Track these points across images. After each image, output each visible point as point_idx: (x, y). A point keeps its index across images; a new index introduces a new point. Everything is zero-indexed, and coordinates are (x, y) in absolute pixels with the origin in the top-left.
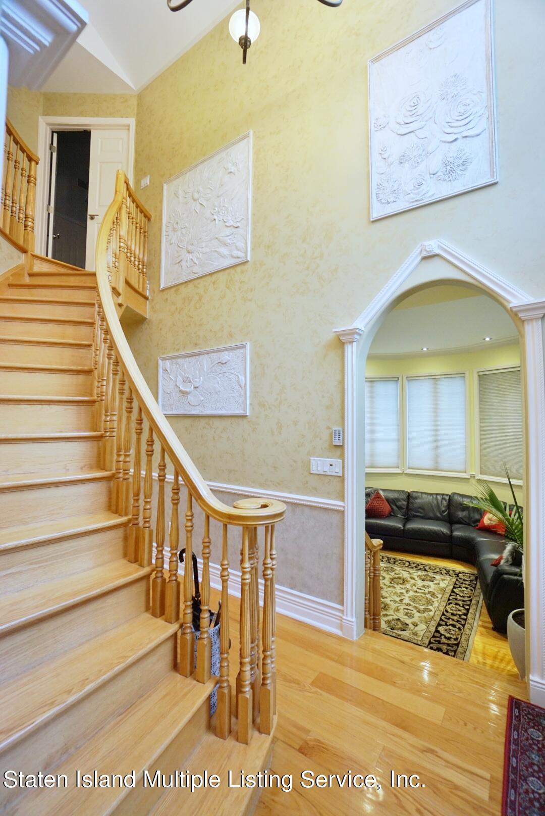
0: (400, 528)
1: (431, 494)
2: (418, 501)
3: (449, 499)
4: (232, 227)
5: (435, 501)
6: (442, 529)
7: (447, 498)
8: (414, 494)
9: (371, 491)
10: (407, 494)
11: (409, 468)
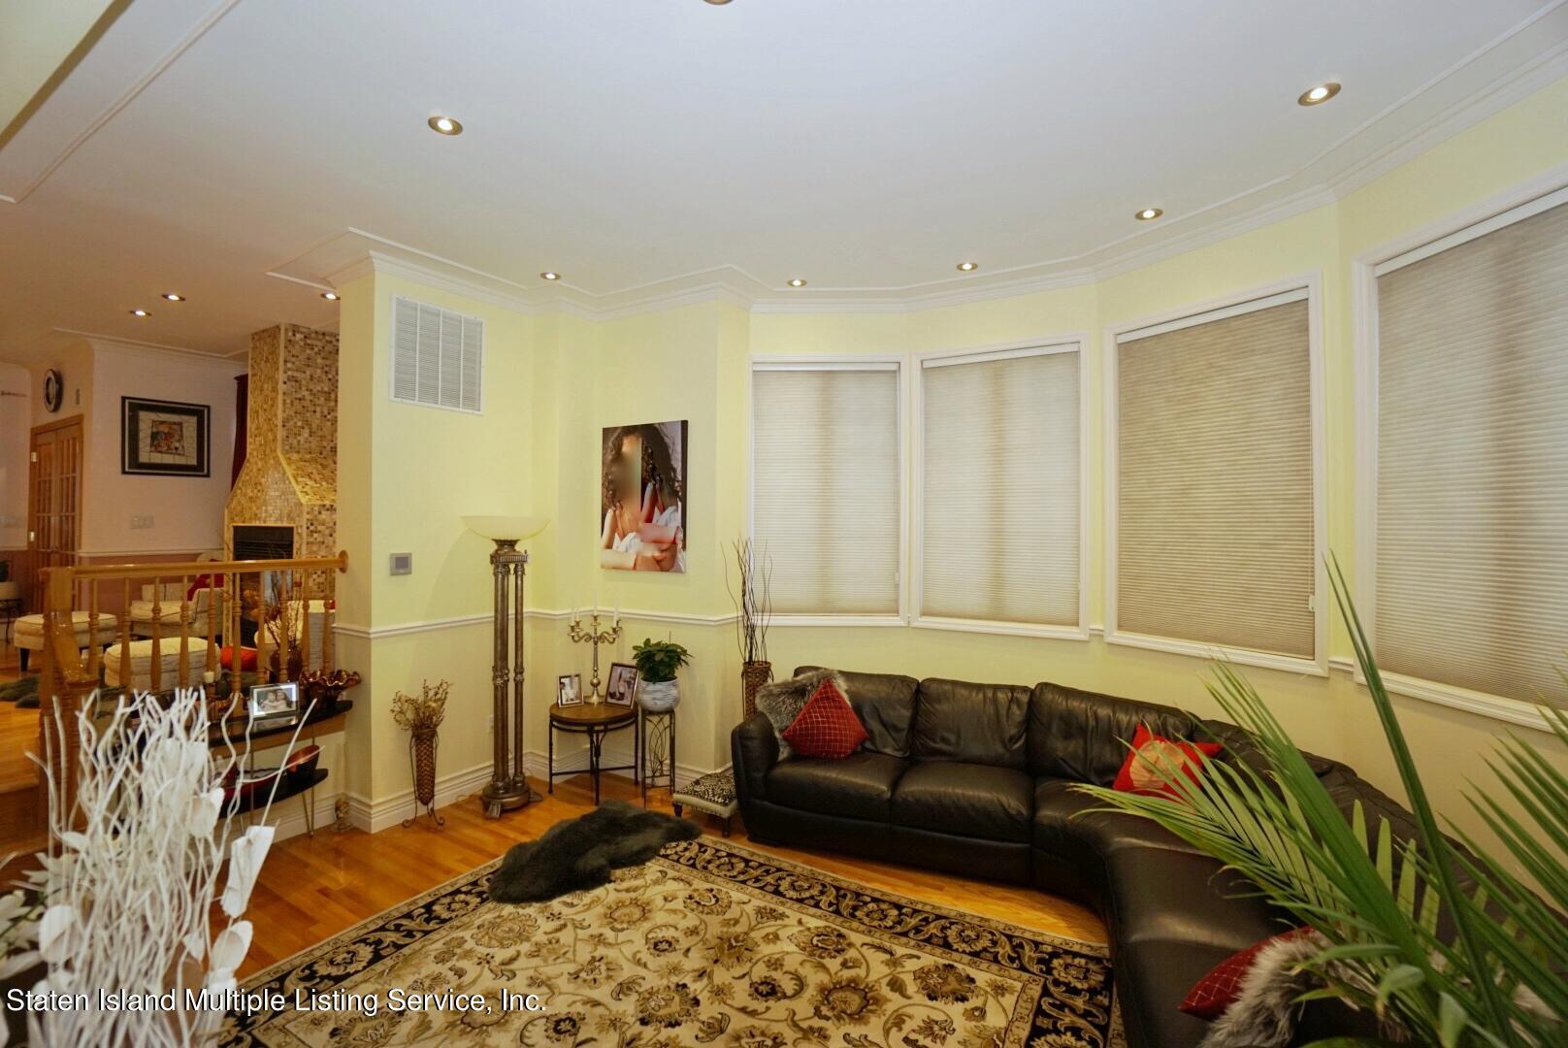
0: (880, 794)
1: (980, 687)
2: (944, 707)
3: (1031, 702)
5: (990, 709)
6: (1004, 799)
7: (1025, 698)
8: (934, 686)
9: (810, 678)
10: (914, 687)
11: (924, 614)
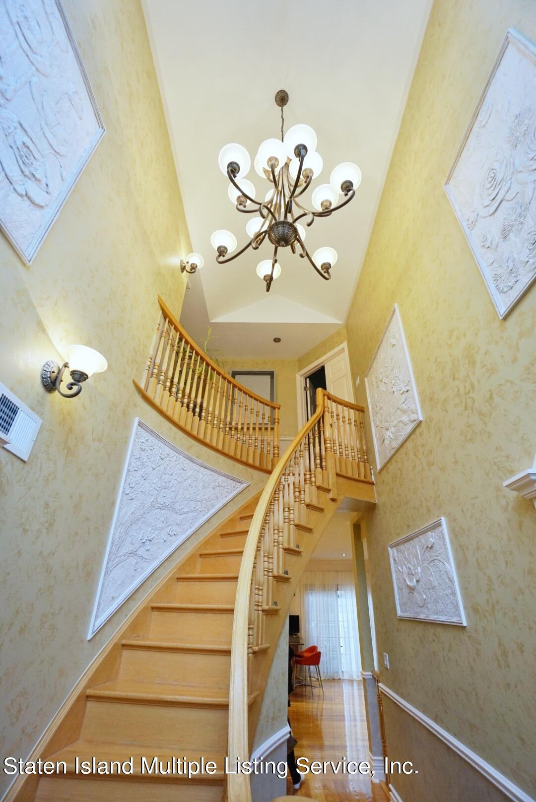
4: (405, 393)
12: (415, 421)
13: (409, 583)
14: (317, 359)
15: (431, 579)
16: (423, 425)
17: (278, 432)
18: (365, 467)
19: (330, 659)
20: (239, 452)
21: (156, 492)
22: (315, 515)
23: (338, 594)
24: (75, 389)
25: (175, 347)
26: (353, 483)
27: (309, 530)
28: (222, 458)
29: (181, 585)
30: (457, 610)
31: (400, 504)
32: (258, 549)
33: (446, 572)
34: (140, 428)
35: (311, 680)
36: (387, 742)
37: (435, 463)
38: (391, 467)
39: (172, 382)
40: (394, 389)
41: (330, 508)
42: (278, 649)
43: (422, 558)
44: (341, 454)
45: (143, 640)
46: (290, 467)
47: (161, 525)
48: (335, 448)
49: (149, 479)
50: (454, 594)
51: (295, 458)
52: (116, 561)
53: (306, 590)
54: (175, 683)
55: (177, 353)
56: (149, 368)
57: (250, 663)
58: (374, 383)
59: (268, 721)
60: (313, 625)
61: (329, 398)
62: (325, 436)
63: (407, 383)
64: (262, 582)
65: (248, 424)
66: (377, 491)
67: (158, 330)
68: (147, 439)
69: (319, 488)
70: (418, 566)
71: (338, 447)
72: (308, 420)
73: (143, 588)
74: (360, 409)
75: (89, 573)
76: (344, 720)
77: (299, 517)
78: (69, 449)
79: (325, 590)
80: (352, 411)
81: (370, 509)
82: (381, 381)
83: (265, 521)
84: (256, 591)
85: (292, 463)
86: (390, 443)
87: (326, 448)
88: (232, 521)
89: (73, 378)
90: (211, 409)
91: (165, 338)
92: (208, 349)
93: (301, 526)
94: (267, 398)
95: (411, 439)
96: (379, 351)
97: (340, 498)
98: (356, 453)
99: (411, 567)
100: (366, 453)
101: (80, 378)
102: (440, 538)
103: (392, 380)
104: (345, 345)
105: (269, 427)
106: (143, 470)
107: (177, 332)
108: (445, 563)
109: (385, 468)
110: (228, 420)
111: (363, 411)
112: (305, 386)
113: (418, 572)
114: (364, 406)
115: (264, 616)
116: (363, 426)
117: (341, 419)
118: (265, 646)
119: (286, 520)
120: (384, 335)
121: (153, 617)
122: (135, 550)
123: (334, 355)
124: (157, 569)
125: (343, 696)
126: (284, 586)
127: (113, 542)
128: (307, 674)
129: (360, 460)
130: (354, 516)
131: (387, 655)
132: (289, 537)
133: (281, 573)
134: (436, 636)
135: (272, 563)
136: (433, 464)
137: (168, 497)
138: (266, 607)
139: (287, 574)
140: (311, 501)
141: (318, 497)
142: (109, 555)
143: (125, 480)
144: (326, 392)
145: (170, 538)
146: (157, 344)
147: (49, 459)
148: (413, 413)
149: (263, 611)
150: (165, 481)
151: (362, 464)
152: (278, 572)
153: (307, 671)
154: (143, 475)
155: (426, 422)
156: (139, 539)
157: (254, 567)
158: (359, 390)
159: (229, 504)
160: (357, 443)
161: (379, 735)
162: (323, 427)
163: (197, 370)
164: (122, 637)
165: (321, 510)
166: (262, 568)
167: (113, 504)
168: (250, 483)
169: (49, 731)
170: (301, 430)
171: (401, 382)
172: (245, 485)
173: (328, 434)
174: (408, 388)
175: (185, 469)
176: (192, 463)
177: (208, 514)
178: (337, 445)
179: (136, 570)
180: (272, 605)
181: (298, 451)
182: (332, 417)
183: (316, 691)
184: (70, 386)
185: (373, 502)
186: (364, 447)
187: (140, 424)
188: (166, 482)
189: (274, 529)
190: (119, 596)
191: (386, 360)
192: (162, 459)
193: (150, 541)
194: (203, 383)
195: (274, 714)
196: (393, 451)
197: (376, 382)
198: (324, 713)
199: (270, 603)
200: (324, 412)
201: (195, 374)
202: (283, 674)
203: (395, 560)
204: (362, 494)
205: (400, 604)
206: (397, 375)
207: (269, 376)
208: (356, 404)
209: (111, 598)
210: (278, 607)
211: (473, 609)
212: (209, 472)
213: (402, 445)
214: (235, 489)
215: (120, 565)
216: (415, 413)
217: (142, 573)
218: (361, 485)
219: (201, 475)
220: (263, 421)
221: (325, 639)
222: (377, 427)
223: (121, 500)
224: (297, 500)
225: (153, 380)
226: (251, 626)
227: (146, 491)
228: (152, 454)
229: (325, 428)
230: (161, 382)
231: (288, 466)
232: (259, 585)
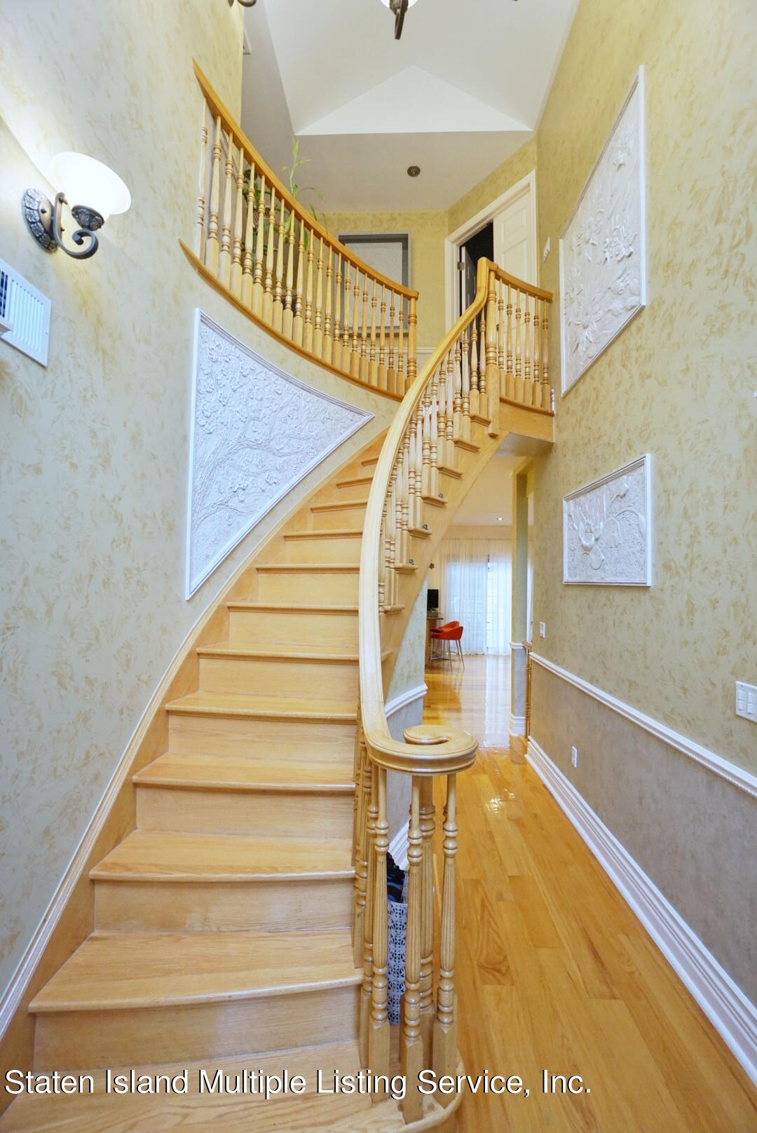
4: (625, 259)
12: (633, 307)
13: (584, 543)
14: (482, 207)
15: (616, 535)
16: (646, 313)
17: (415, 340)
18: (543, 390)
19: (473, 635)
20: (356, 368)
21: (242, 425)
22: (467, 456)
23: (489, 566)
24: (88, 242)
25: (241, 181)
26: (524, 413)
27: (458, 476)
28: (332, 377)
29: (290, 544)
30: (642, 569)
31: (589, 440)
32: (388, 495)
33: (638, 525)
34: (204, 327)
35: (450, 655)
36: (532, 705)
37: (653, 375)
38: (582, 387)
39: (243, 250)
40: (608, 255)
41: (488, 447)
42: (414, 612)
43: (607, 510)
44: (510, 370)
45: (251, 602)
46: (432, 386)
47: (255, 470)
48: (501, 359)
49: (229, 405)
50: (643, 551)
51: (440, 371)
52: (203, 513)
53: (448, 561)
54: (294, 643)
55: (245, 194)
56: (203, 220)
57: (382, 621)
58: (574, 248)
59: (403, 679)
60: (455, 601)
61: (498, 277)
62: (487, 341)
63: (632, 239)
64: (393, 535)
65: (369, 328)
66: (558, 426)
67: (206, 142)
68: (217, 343)
69: (473, 418)
70: (601, 521)
71: (506, 358)
72: (461, 314)
73: (242, 546)
74: (546, 297)
75: (172, 527)
76: (485, 689)
77: (445, 458)
78: (104, 352)
79: (472, 562)
80: (532, 300)
81: (544, 450)
82: (587, 242)
83: (397, 461)
84: (387, 546)
85: (436, 380)
86: (587, 349)
87: (487, 359)
88: (351, 467)
89: (79, 223)
90: (309, 298)
91: (220, 160)
92: (296, 186)
93: (446, 469)
94: (397, 279)
95: (621, 339)
96: (592, 182)
97: (503, 434)
98: (533, 368)
99: (590, 523)
100: (548, 368)
101: (90, 221)
102: (638, 482)
103: (607, 237)
104: (531, 178)
105: (401, 332)
106: (220, 392)
107: (239, 149)
108: (639, 514)
109: (573, 391)
110: (338, 317)
111: (549, 301)
112: (459, 260)
113: (599, 528)
114: (553, 291)
115: (397, 575)
116: (546, 327)
117: (514, 314)
118: (398, 606)
119: (427, 461)
120: (606, 145)
121: (260, 579)
122: (225, 501)
123: (511, 199)
124: (258, 524)
125: (485, 669)
126: (422, 544)
127: (194, 490)
128: (446, 649)
129: (537, 379)
130: (520, 462)
131: (544, 624)
132: (430, 483)
133: (418, 527)
134: (609, 600)
135: (407, 514)
136: (649, 377)
137: (259, 432)
138: (399, 565)
139: (426, 529)
140: (462, 436)
141: (471, 431)
142: (193, 506)
143: (197, 406)
144: (493, 267)
145: (269, 487)
146: (209, 175)
147: (79, 366)
148: (633, 294)
149: (396, 569)
150: (253, 409)
151: (539, 386)
152: (415, 525)
153: (446, 646)
154: (221, 400)
155: (652, 307)
156: (229, 487)
157: (384, 516)
158: (548, 264)
159: (345, 444)
160: (535, 354)
161: (524, 699)
162: (485, 326)
163: (281, 228)
164: (227, 599)
165: (474, 449)
166: (394, 519)
167: (185, 438)
168: (374, 415)
169: (164, 682)
170: (450, 331)
171: (622, 239)
172: (367, 418)
173: (492, 336)
174: (631, 249)
175: (279, 392)
176: (288, 384)
177: (318, 457)
178: (505, 354)
179: (230, 525)
180: (407, 563)
181: (446, 362)
182: (499, 310)
183: (455, 665)
184: (78, 237)
185: (549, 440)
186: (546, 360)
187: (203, 320)
188: (254, 411)
189: (409, 472)
190: (214, 554)
191: (602, 200)
192: (245, 376)
193: (244, 489)
194: (293, 249)
195: (409, 672)
196: (590, 362)
197: (579, 245)
198: (463, 683)
199: (405, 560)
200: (488, 301)
201: (279, 234)
202: (420, 637)
203: (570, 516)
204: (535, 430)
205: (569, 568)
206: (617, 227)
207: (400, 245)
208: (539, 287)
209: (204, 556)
210: (415, 566)
211: (665, 567)
212: (316, 398)
213: (605, 352)
214: (354, 424)
215: (209, 519)
216: (636, 295)
217: (239, 529)
218: (534, 416)
219: (303, 401)
220: (392, 322)
221: (469, 615)
222: (569, 325)
223: (196, 434)
224: (442, 433)
225: (212, 244)
226: (382, 584)
227: (228, 423)
228: (228, 368)
229: (488, 327)
230: (226, 248)
231: (430, 384)
232: (390, 539)
